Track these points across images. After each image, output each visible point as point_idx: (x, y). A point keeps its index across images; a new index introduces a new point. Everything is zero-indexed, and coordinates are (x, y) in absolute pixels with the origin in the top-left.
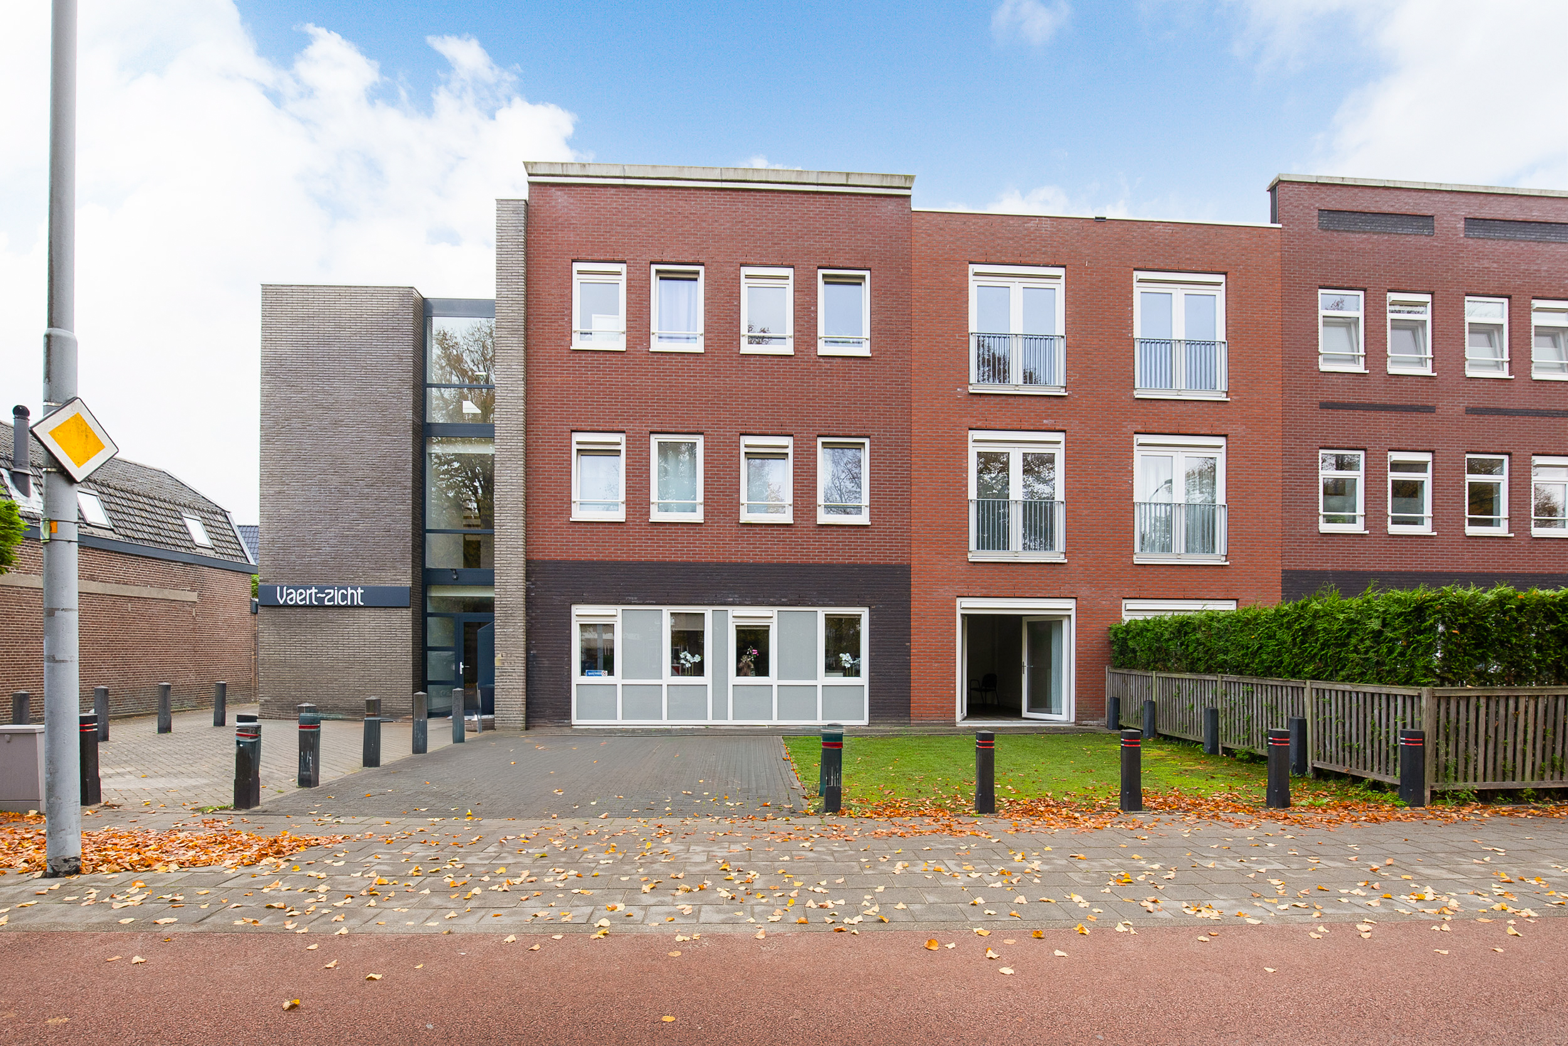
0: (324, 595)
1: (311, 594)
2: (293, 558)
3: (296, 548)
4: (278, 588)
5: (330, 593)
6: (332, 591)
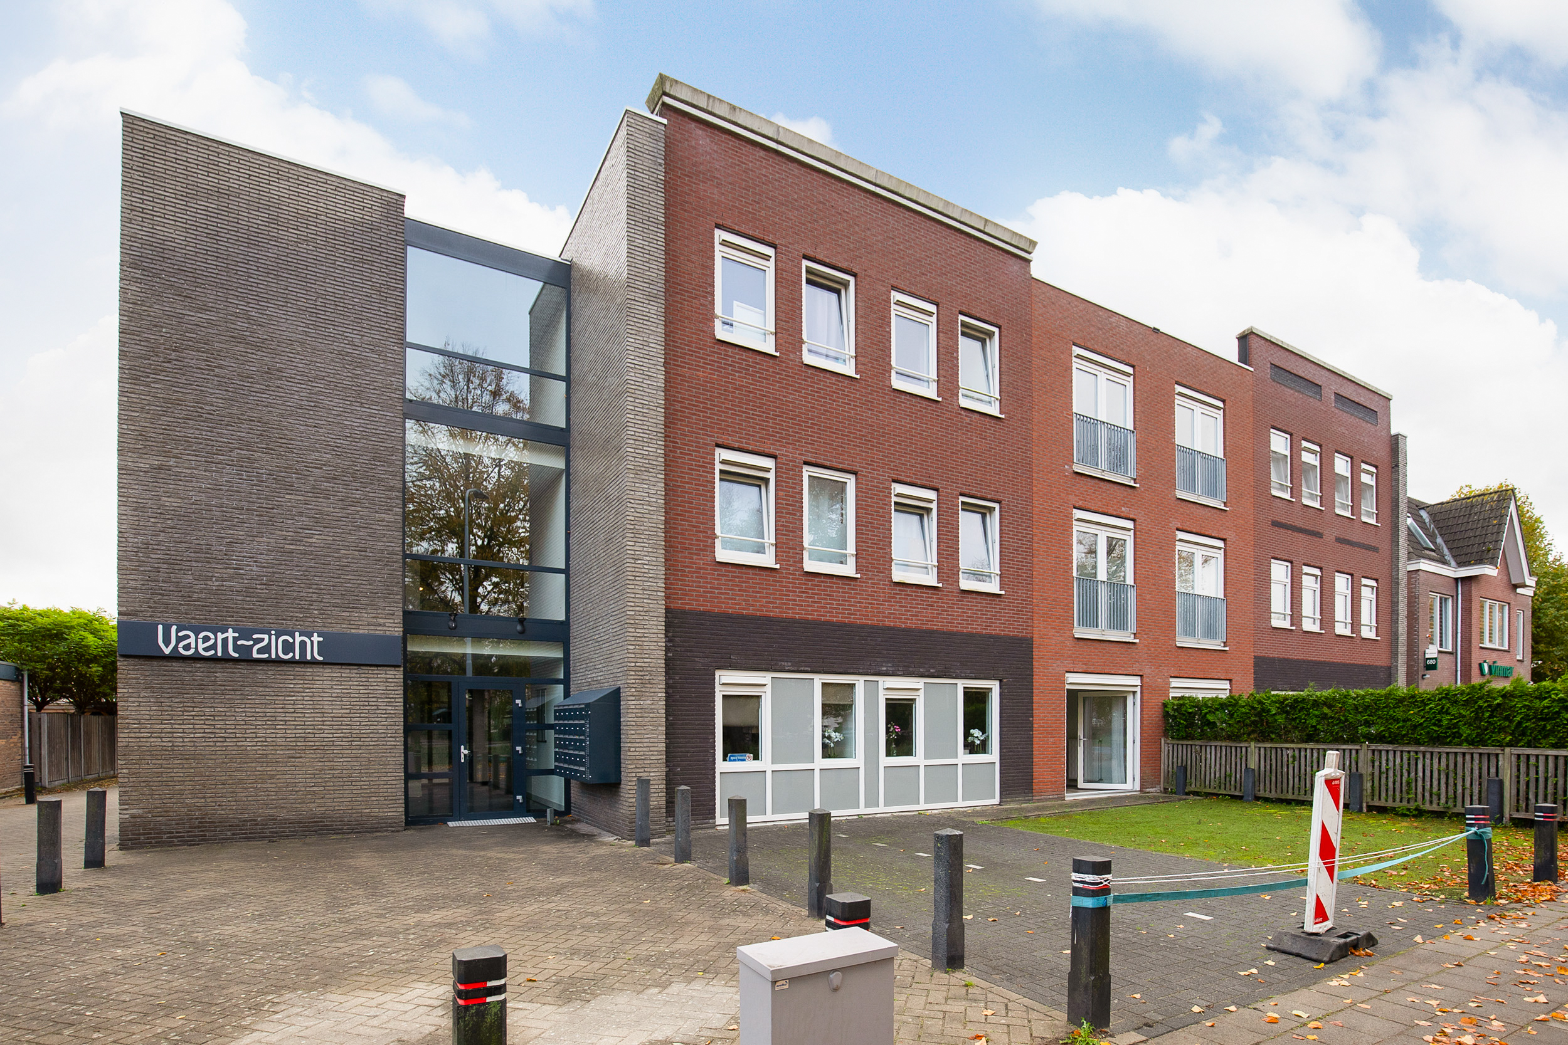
0: (251, 643)
1: (225, 641)
4: (160, 627)
5: (263, 640)
6: (266, 637)
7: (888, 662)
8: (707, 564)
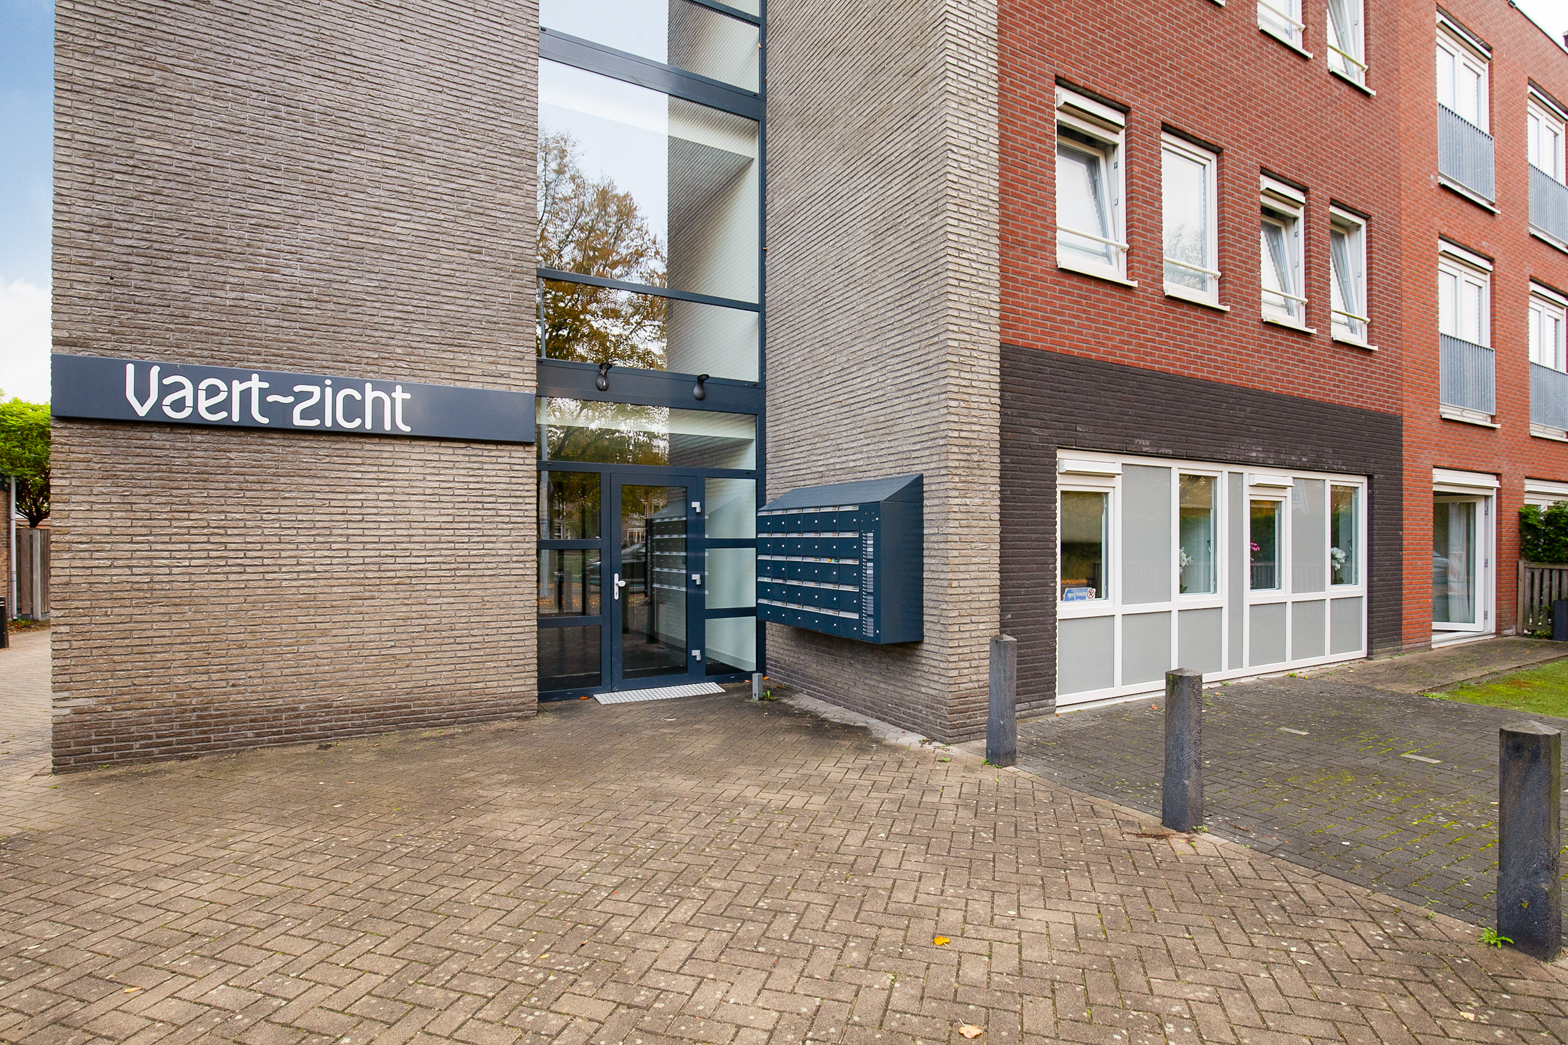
0: (291, 399)
1: (246, 395)
2: (182, 284)
3: (194, 259)
4: (130, 369)
5: (310, 395)
6: (316, 390)
7: (1257, 444)
8: (1046, 272)
